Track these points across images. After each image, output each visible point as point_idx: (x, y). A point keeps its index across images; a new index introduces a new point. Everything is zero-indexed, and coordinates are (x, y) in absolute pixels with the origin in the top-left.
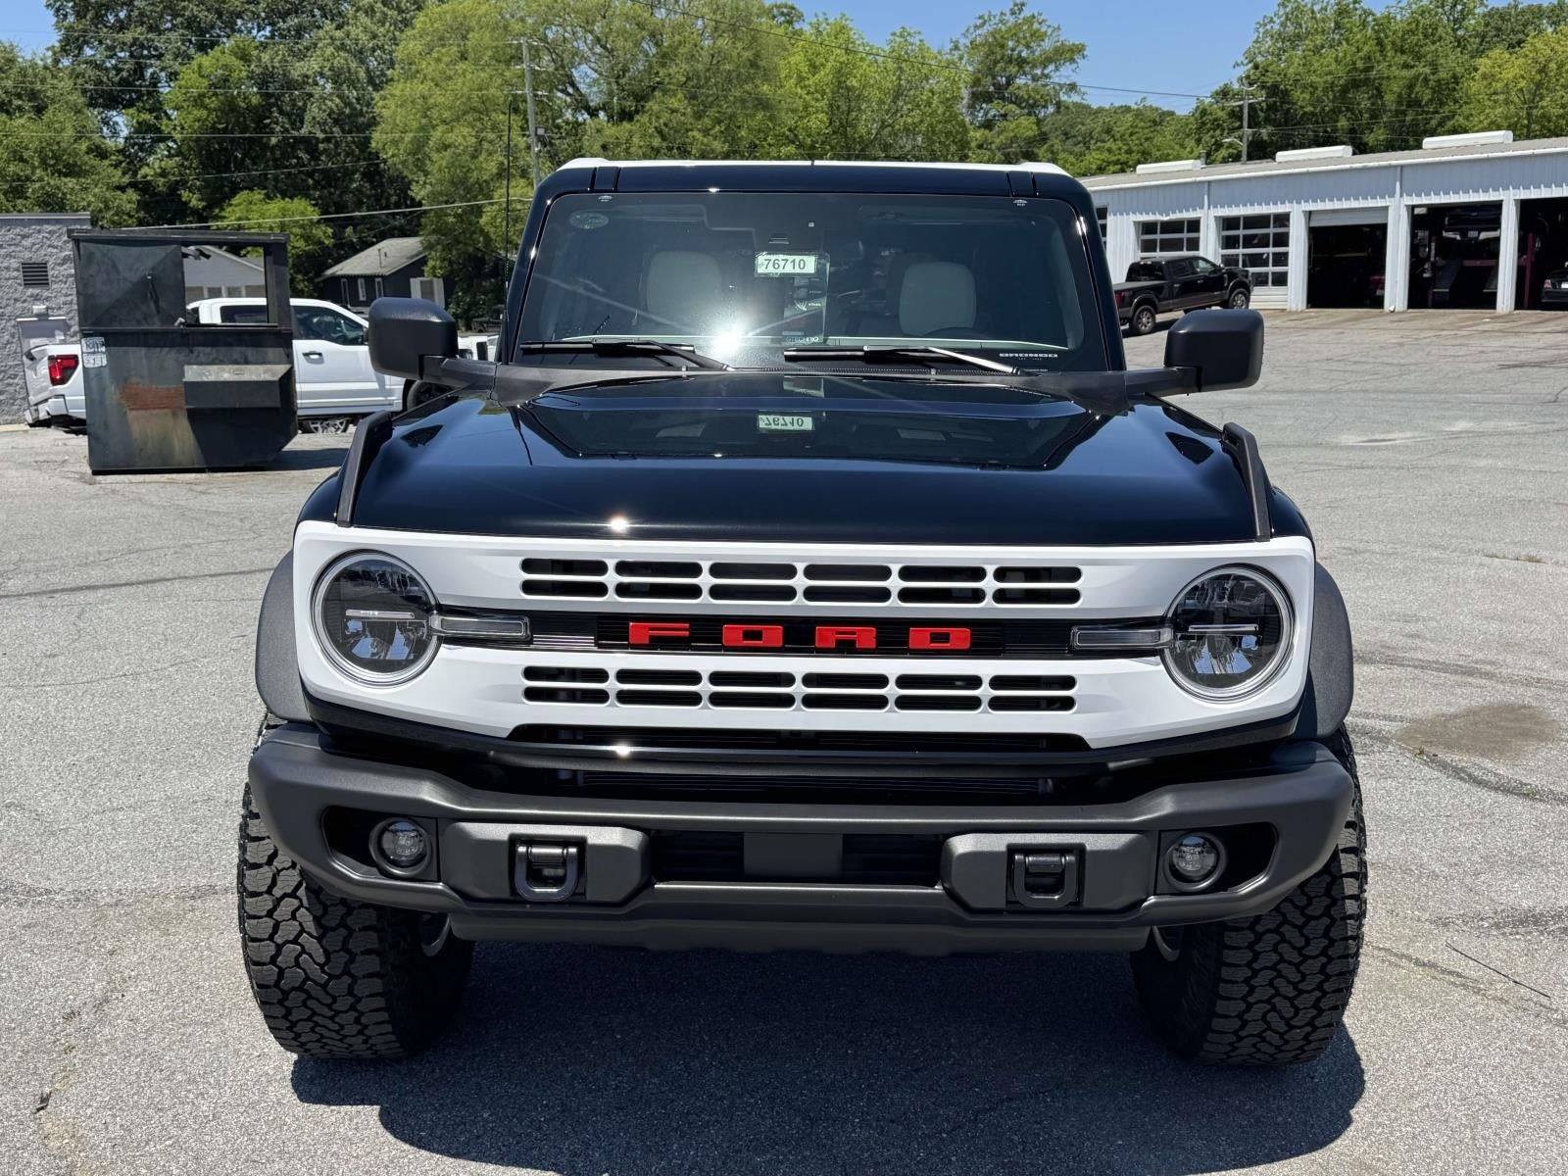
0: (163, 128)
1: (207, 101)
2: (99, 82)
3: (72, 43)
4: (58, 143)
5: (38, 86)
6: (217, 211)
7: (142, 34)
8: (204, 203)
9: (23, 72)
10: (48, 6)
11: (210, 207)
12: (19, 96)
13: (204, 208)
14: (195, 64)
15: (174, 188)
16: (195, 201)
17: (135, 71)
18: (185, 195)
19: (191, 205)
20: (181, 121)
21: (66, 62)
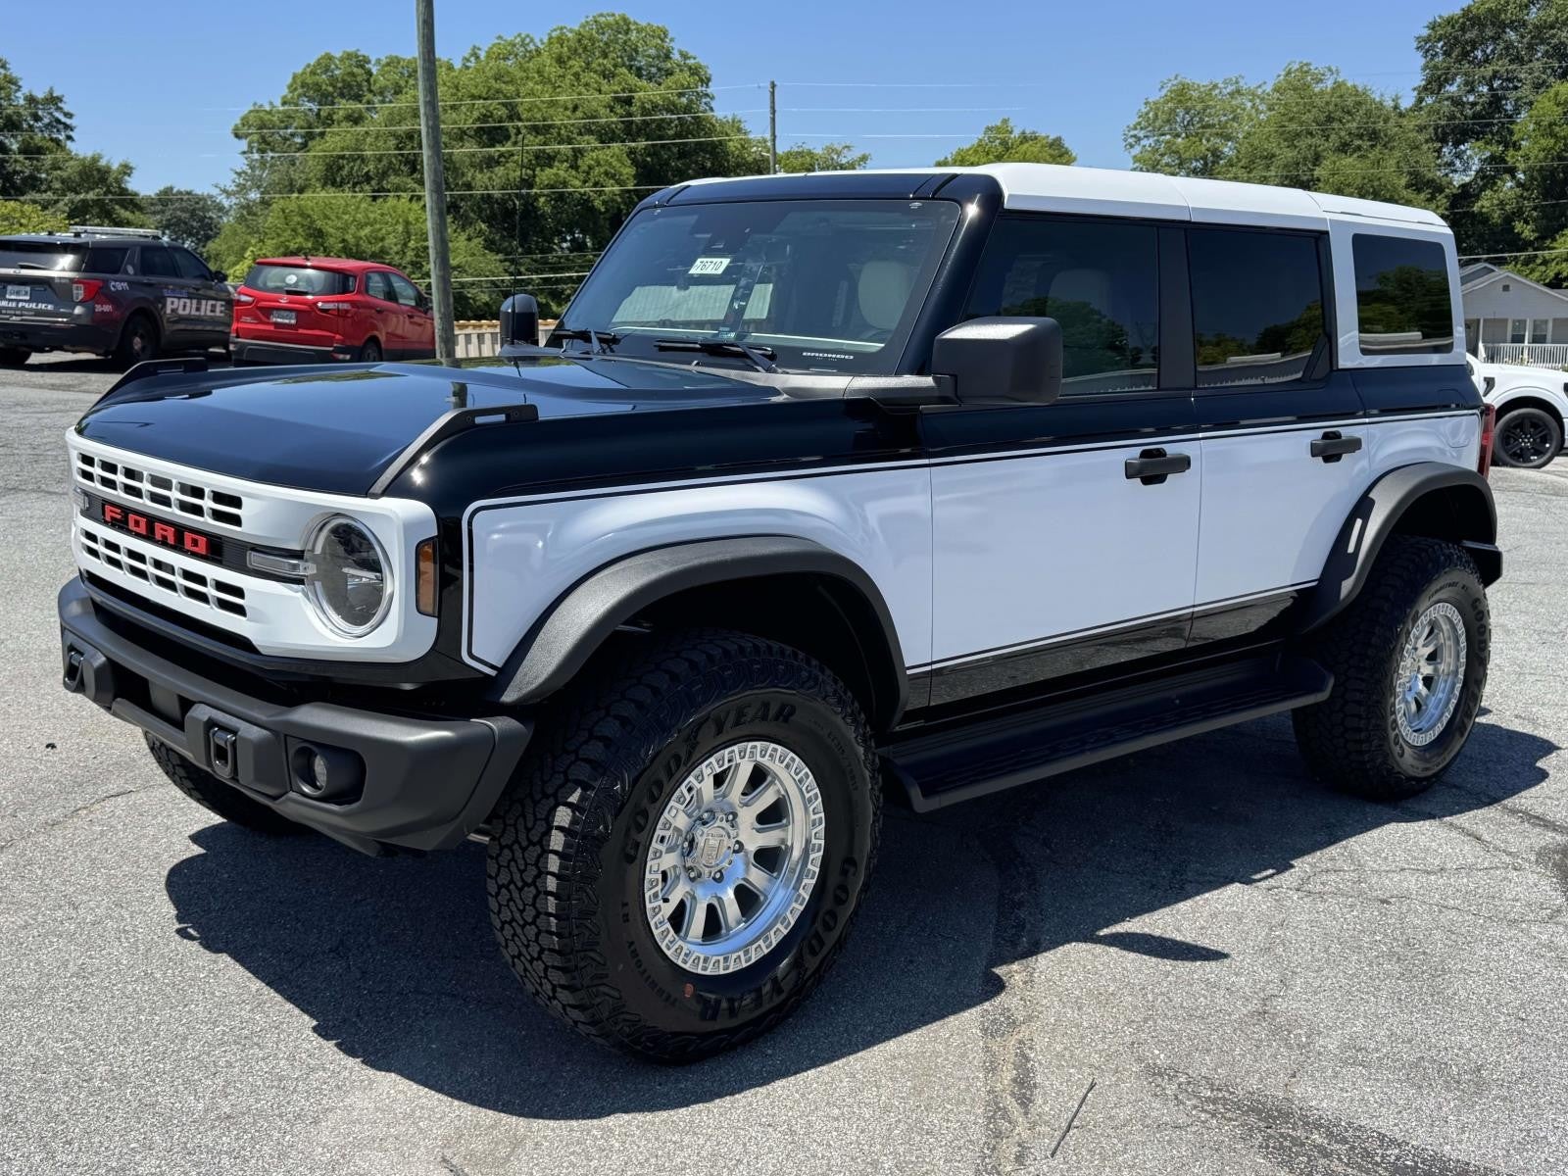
0: (1508, 159)
1: (1557, 129)
2: (1452, 117)
3: (1435, 83)
4: (1379, 179)
5: (1380, 125)
6: (1548, 242)
7: (1503, 66)
8: (1536, 235)
9: (1368, 114)
10: (1418, 48)
11: (1542, 238)
12: (1361, 137)
13: (1536, 239)
14: (1552, 91)
15: (1508, 220)
16: (1527, 231)
17: (1490, 104)
18: (1518, 226)
19: (1523, 236)
20: (1531, 150)
21: (1429, 100)
